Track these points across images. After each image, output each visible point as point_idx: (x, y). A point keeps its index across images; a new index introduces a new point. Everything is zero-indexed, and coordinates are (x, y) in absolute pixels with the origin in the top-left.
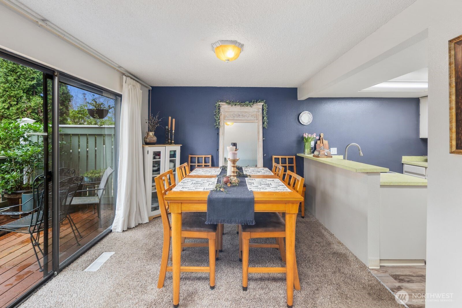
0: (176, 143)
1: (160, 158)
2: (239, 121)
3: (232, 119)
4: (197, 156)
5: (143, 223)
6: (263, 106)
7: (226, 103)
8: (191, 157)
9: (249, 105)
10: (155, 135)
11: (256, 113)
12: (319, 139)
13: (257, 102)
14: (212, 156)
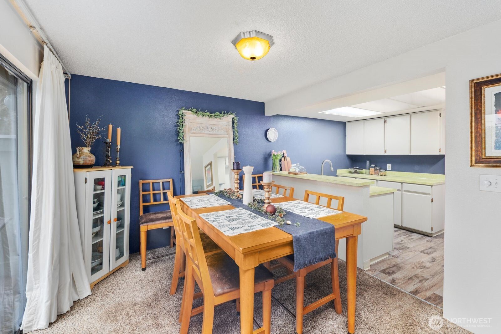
0: (122, 164)
1: (103, 189)
2: (207, 135)
3: (199, 132)
4: (151, 182)
5: (80, 299)
6: (233, 119)
7: (193, 111)
8: (143, 184)
9: (219, 117)
10: (92, 152)
11: (226, 126)
12: (283, 156)
13: (227, 113)
14: (173, 180)
